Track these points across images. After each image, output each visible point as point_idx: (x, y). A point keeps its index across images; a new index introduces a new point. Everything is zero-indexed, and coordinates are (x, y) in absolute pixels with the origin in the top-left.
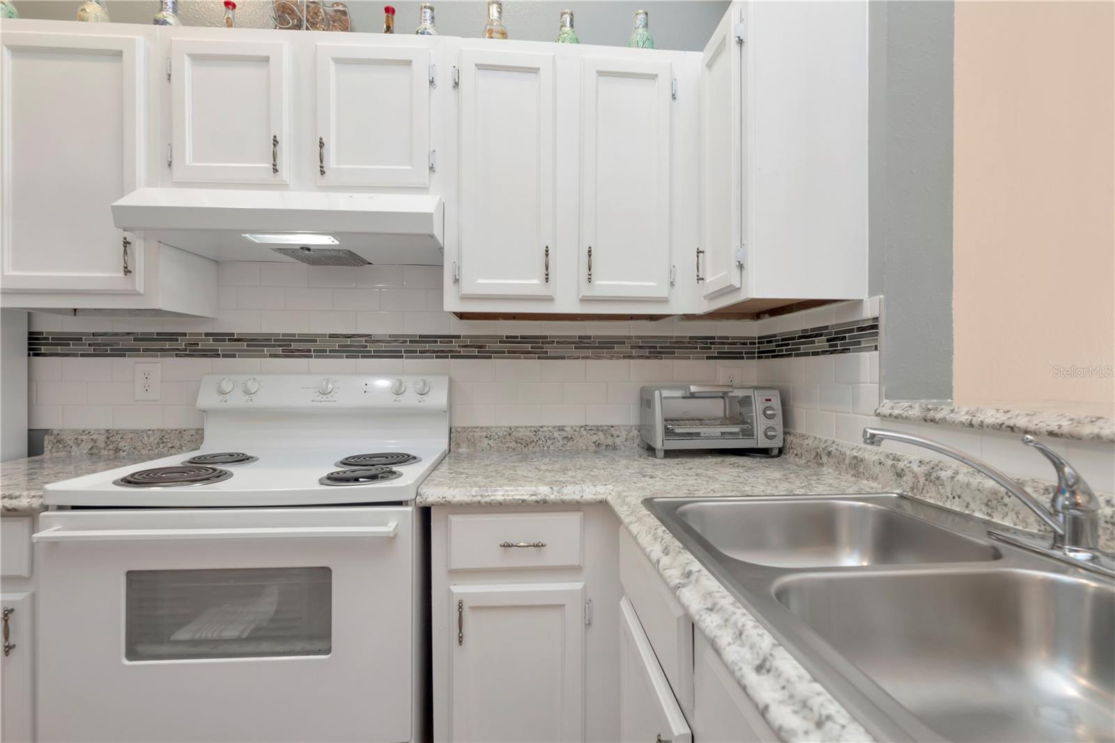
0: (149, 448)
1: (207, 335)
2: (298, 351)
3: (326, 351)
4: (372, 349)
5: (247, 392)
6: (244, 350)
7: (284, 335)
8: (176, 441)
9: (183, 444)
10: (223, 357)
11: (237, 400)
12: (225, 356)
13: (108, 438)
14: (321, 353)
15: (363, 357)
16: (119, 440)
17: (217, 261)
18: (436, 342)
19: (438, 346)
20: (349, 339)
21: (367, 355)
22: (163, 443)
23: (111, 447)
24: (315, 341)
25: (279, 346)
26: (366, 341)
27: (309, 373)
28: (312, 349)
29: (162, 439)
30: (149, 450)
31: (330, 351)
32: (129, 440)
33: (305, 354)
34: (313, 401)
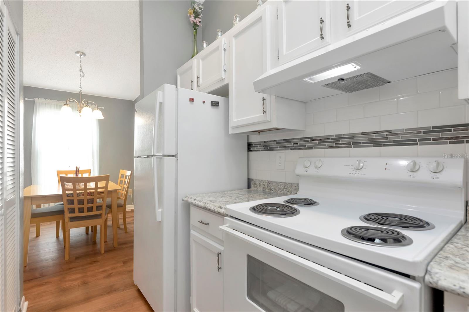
0: (281, 190)
1: (301, 138)
2: (344, 144)
3: (359, 143)
4: (392, 140)
5: (317, 168)
6: (317, 145)
7: (336, 135)
8: (290, 189)
9: (292, 191)
10: (308, 149)
11: (312, 171)
12: (309, 148)
13: (268, 184)
14: (357, 144)
15: (385, 146)
16: (271, 185)
17: (305, 102)
18: (450, 131)
19: (453, 133)
20: (375, 135)
21: (388, 144)
22: (285, 189)
23: (269, 188)
24: (353, 137)
25: (333, 142)
26: (387, 135)
27: (350, 157)
28: (352, 142)
29: (284, 187)
30: (281, 191)
31: (363, 143)
32: (274, 186)
33: (348, 145)
34: (351, 173)
